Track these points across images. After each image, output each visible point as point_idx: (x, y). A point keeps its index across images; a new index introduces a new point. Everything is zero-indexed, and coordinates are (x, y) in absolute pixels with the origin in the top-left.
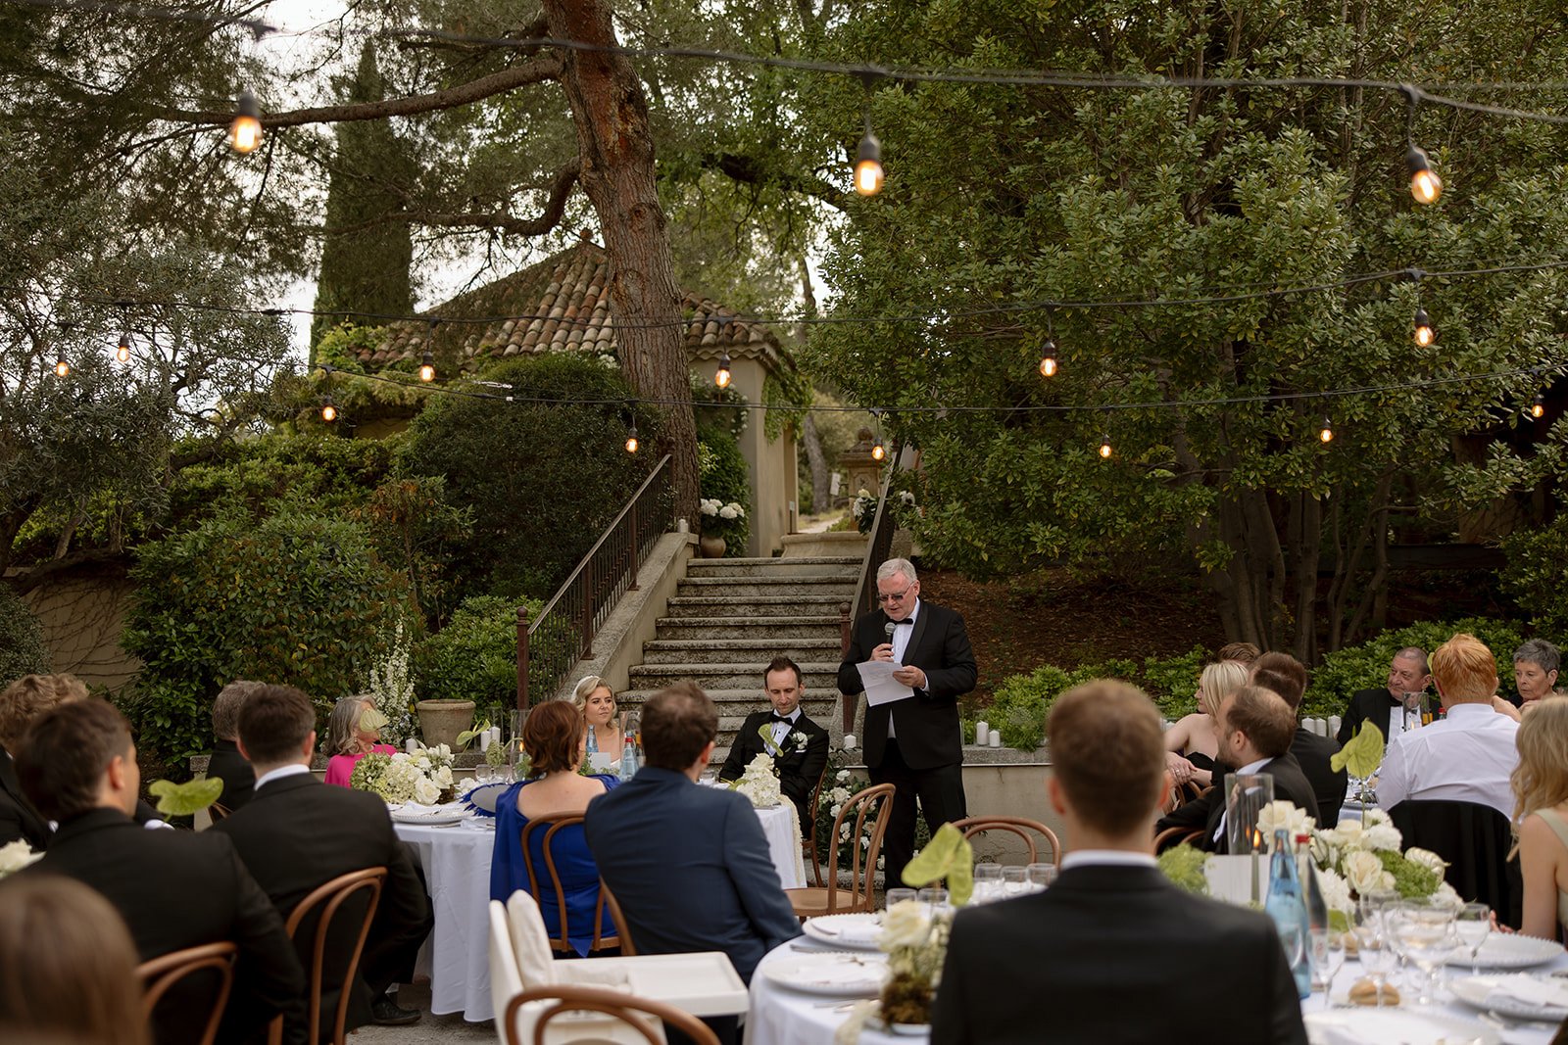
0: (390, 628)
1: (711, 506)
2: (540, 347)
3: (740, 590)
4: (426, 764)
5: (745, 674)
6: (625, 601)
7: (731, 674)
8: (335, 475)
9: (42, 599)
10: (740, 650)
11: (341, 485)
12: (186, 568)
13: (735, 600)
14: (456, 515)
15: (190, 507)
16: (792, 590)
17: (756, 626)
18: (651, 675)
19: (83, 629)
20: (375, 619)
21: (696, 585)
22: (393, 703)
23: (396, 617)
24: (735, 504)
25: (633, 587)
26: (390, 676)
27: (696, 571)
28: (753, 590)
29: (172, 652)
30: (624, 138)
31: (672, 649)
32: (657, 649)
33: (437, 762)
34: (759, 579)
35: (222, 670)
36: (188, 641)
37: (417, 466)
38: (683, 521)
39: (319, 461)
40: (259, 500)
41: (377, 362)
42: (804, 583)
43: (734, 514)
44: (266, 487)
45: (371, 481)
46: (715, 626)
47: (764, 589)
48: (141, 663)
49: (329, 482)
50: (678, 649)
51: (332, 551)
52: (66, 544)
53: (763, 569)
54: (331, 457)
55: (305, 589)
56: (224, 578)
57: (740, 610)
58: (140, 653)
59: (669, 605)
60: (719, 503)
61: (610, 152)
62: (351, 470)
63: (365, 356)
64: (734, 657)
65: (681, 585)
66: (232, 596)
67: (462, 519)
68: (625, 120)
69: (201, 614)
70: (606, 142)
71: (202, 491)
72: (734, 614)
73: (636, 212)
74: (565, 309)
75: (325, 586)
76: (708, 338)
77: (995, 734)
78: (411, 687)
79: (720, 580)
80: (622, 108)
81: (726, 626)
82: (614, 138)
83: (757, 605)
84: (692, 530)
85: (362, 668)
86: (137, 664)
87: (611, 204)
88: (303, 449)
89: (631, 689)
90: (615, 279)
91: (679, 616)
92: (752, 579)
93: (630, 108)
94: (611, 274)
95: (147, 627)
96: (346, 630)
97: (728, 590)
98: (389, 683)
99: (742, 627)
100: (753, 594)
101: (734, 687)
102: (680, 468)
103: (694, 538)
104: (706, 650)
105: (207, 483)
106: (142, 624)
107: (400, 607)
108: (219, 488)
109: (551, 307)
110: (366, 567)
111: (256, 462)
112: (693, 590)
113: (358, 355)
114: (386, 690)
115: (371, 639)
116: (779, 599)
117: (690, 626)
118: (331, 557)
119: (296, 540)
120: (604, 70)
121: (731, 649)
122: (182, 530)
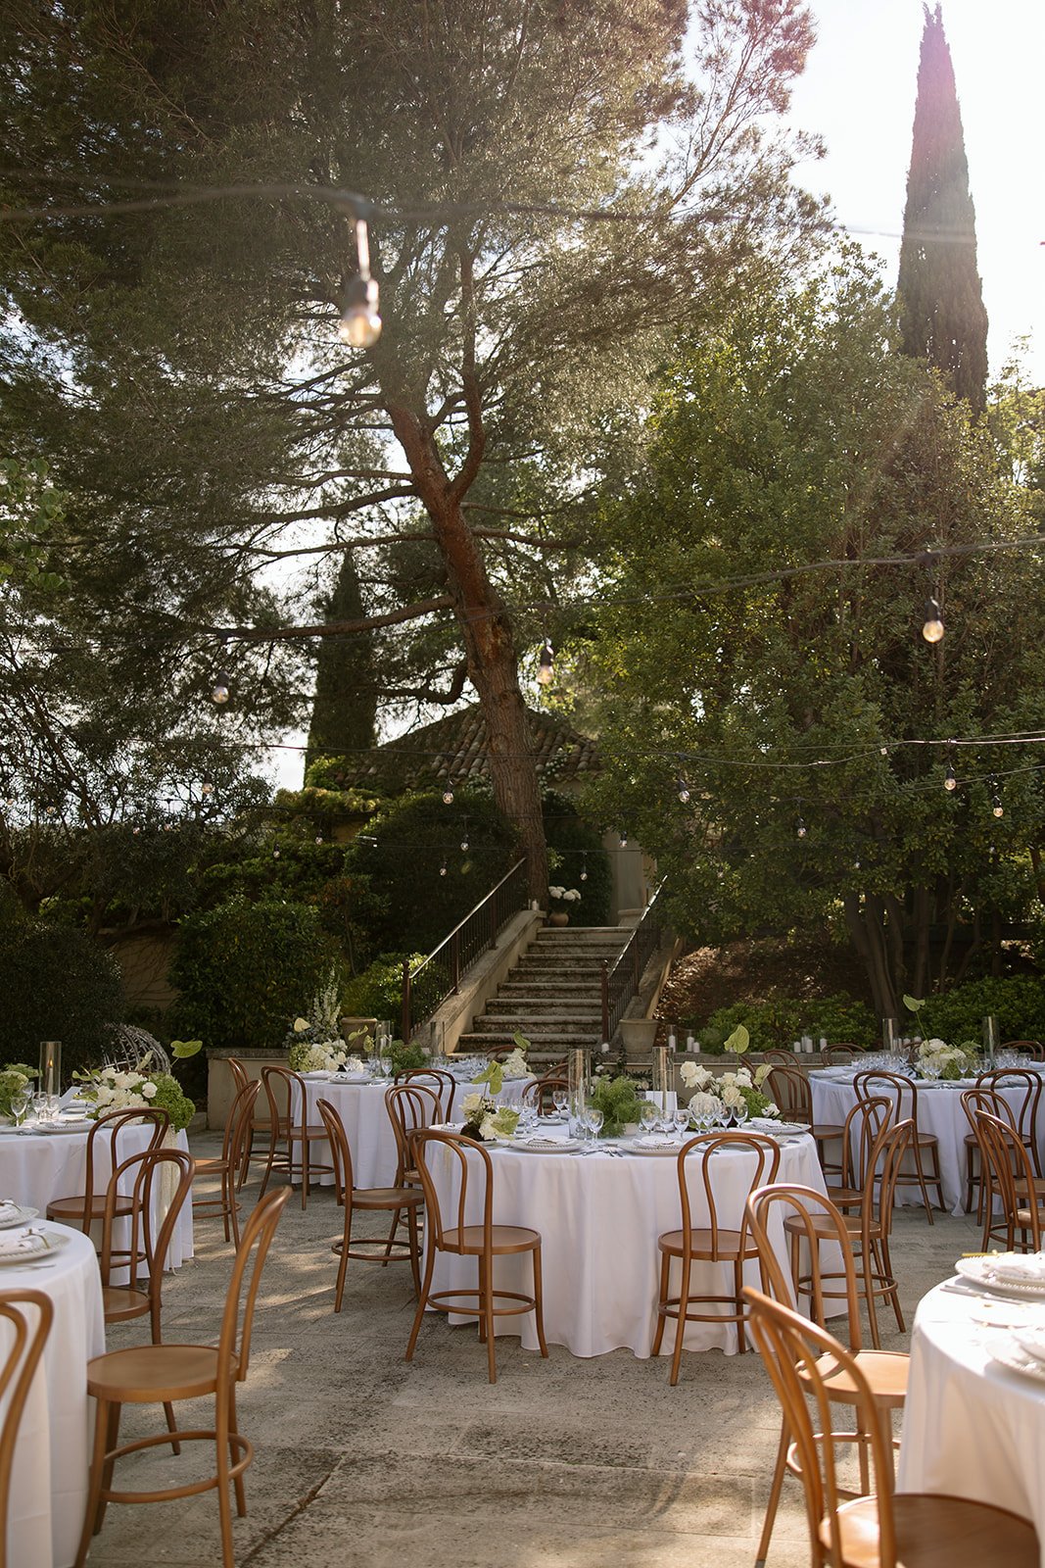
0: (327, 973)
1: (557, 891)
2: (462, 771)
3: (570, 950)
4: (331, 1050)
5: (560, 1005)
6: (486, 957)
7: (552, 1005)
8: (309, 868)
9: (120, 949)
10: (561, 990)
11: (313, 875)
12: (206, 933)
13: (564, 956)
14: (378, 899)
15: (214, 893)
16: (604, 950)
17: (574, 974)
18: (499, 1005)
19: (145, 969)
20: (318, 967)
21: (540, 946)
22: (328, 1018)
23: (330, 966)
24: (575, 891)
25: (493, 947)
26: (326, 1002)
27: (543, 936)
28: (579, 950)
29: (196, 985)
30: (495, 647)
31: (517, 988)
32: (507, 989)
33: (338, 1050)
34: (582, 942)
35: (226, 996)
36: (206, 978)
37: (358, 866)
38: (535, 902)
39: (298, 859)
40: (255, 886)
41: (348, 781)
42: (612, 945)
43: (573, 897)
44: (263, 877)
45: (333, 872)
46: (547, 974)
47: (586, 949)
48: (179, 992)
49: (305, 873)
50: (520, 989)
51: (293, 924)
52: (135, 916)
53: (588, 936)
54: (307, 856)
55: (276, 948)
56: (228, 940)
57: (567, 964)
58: (178, 985)
59: (520, 959)
60: (563, 889)
61: (487, 657)
62: (320, 865)
63: (340, 777)
64: (557, 994)
65: (530, 946)
66: (232, 951)
67: (381, 902)
68: (496, 636)
69: (214, 961)
70: (484, 650)
71: (221, 880)
72: (563, 966)
73: (504, 696)
74: (482, 744)
75: (288, 946)
76: (581, 765)
77: (697, 1045)
78: (339, 1008)
79: (556, 942)
80: (493, 627)
81: (554, 974)
82: (488, 648)
83: (578, 960)
84: (541, 908)
85: (310, 997)
86: (176, 994)
87: (487, 691)
88: (288, 850)
89: (487, 1014)
90: (490, 740)
91: (526, 966)
92: (578, 942)
93: (499, 628)
94: (488, 736)
95: (182, 969)
96: (299, 973)
97: (562, 950)
98: (325, 1006)
99: (565, 974)
100: (579, 953)
101: (554, 1014)
102: (534, 867)
103: (543, 914)
104: (538, 989)
105: (225, 875)
106: (179, 968)
107: (333, 959)
108: (233, 876)
109: (472, 741)
110: (314, 934)
111: (257, 860)
112: (538, 949)
113: (336, 776)
114: (323, 1010)
115: (316, 979)
116: (592, 956)
117: (531, 973)
118: (292, 928)
119: (272, 917)
120: (482, 604)
121: (554, 989)
122: (205, 910)
